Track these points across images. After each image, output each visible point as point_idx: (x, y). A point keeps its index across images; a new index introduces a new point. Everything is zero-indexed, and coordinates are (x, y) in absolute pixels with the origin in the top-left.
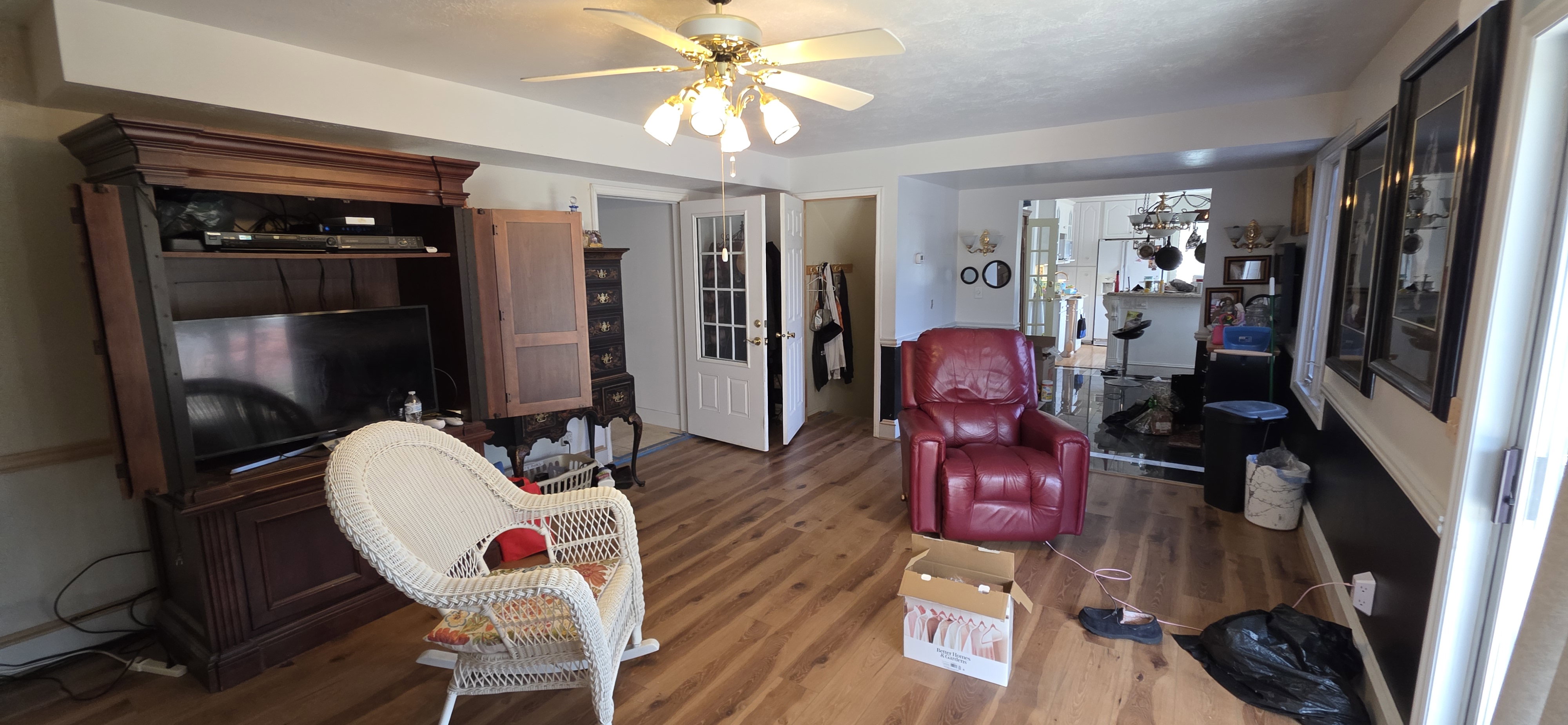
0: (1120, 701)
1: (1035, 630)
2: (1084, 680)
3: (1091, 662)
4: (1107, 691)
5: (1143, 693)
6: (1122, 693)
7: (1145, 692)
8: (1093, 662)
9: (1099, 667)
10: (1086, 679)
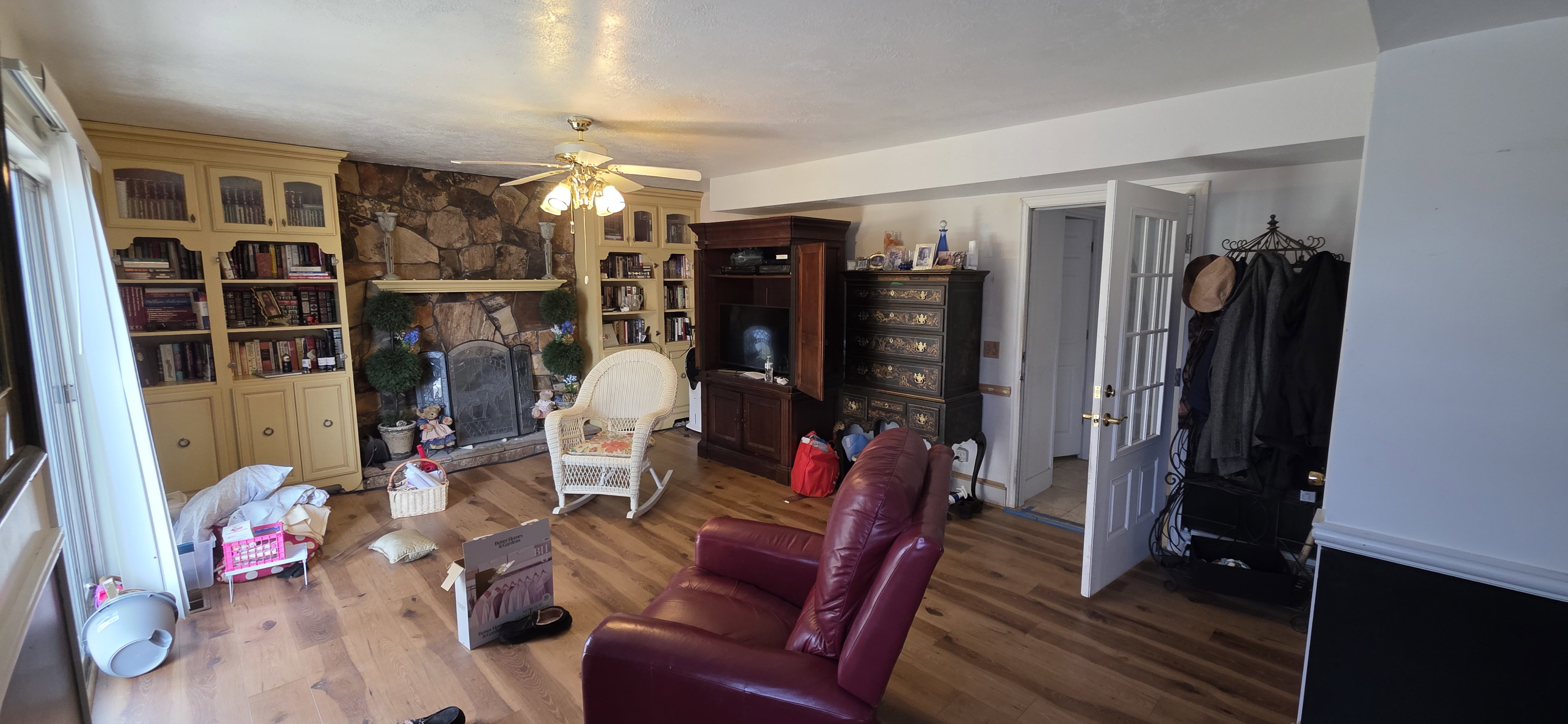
0: (371, 693)
1: (491, 687)
2: (412, 684)
3: (418, 701)
4: (386, 691)
5: (356, 712)
6: (374, 699)
7: (355, 715)
8: (417, 703)
9: (408, 703)
10: (410, 687)
